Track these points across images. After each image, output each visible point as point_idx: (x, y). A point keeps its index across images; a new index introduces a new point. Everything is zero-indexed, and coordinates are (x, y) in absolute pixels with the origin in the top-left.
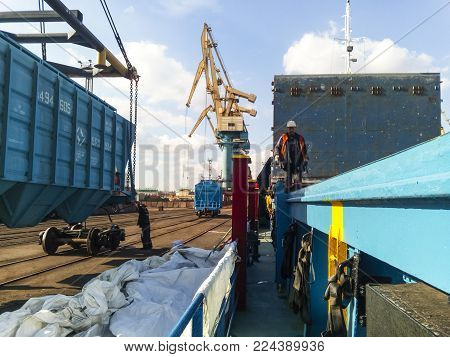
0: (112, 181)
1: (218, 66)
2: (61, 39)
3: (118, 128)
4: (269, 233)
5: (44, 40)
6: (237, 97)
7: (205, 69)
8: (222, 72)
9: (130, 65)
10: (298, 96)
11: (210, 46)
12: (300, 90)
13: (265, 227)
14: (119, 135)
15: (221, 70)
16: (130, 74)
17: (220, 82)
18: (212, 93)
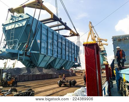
0: (75, 60)
1: (95, 32)
2: (62, 29)
3: (75, 48)
4: (115, 81)
5: (59, 30)
6: (101, 41)
7: (91, 34)
8: (96, 34)
9: (77, 33)
10: (120, 41)
11: (92, 27)
12: (121, 40)
13: (114, 79)
14: (75, 49)
15: (96, 33)
16: (77, 35)
17: (95, 37)
18: (93, 40)
